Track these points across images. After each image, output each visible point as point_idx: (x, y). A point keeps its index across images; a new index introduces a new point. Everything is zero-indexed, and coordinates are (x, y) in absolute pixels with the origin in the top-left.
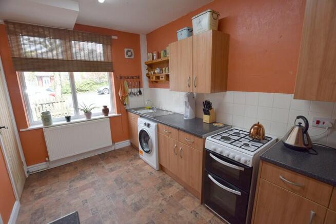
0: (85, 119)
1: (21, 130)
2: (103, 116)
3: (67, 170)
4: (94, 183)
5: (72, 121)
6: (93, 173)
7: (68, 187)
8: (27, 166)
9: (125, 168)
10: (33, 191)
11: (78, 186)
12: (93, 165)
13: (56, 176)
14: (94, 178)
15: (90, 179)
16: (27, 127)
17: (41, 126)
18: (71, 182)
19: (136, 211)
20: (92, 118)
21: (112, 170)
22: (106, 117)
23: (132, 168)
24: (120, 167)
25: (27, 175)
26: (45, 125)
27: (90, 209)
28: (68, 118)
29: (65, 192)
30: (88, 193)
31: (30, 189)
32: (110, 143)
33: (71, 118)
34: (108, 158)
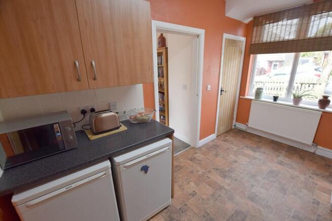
0: (292, 104)
1: (241, 97)
2: (317, 108)
3: (253, 139)
4: (255, 158)
5: (278, 102)
6: (264, 153)
7: (241, 147)
8: (236, 121)
9: (297, 173)
10: (226, 136)
11: (245, 152)
12: (273, 148)
13: (244, 138)
14: (260, 156)
15: (257, 155)
16: (244, 95)
17: (253, 98)
18: (245, 146)
19: (249, 198)
20: (301, 105)
21: (281, 163)
22: (321, 110)
23: (303, 179)
24: (293, 168)
25: (233, 127)
26: (255, 98)
27: (232, 167)
28: (275, 98)
29: (235, 149)
30: (243, 160)
31: (226, 135)
32: (310, 142)
33: (279, 98)
34: (294, 154)
